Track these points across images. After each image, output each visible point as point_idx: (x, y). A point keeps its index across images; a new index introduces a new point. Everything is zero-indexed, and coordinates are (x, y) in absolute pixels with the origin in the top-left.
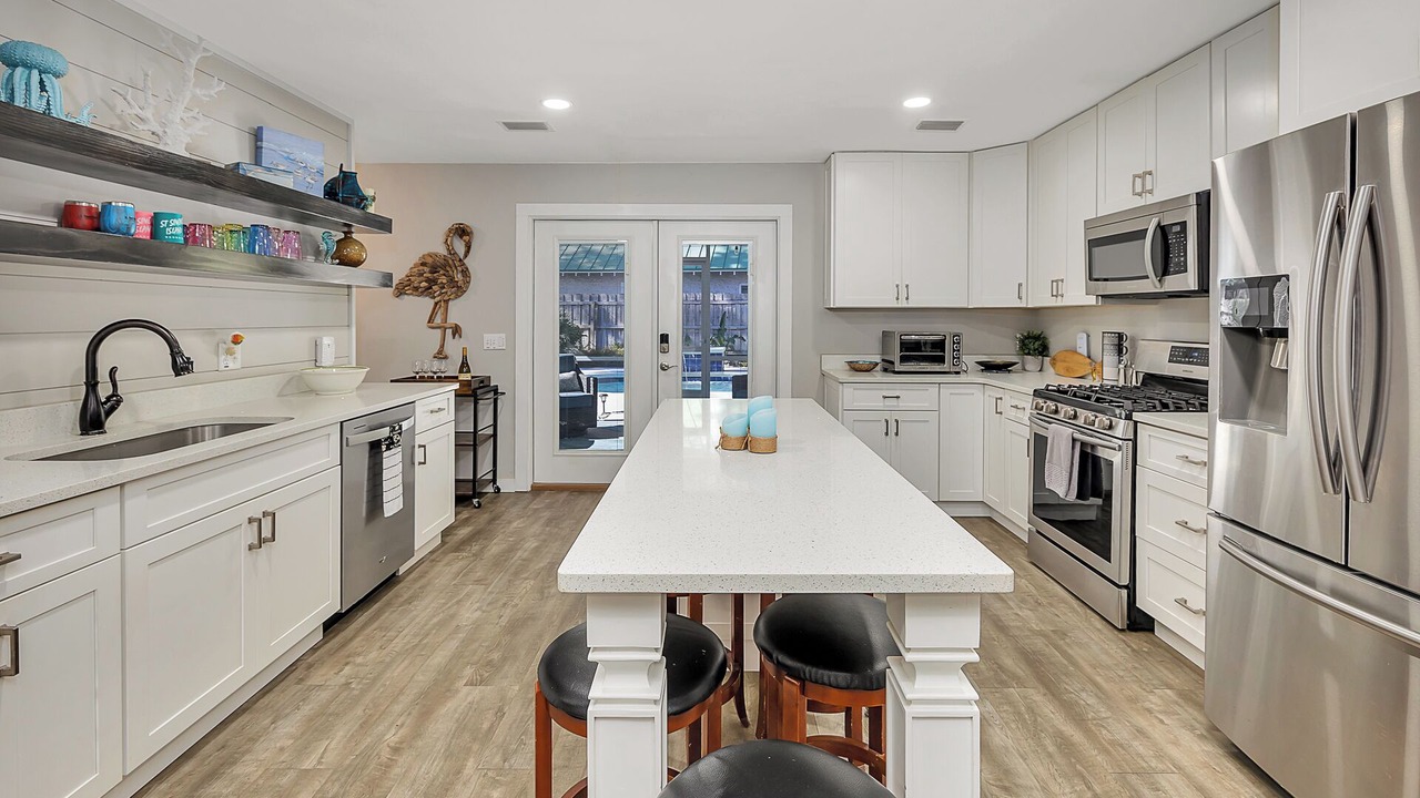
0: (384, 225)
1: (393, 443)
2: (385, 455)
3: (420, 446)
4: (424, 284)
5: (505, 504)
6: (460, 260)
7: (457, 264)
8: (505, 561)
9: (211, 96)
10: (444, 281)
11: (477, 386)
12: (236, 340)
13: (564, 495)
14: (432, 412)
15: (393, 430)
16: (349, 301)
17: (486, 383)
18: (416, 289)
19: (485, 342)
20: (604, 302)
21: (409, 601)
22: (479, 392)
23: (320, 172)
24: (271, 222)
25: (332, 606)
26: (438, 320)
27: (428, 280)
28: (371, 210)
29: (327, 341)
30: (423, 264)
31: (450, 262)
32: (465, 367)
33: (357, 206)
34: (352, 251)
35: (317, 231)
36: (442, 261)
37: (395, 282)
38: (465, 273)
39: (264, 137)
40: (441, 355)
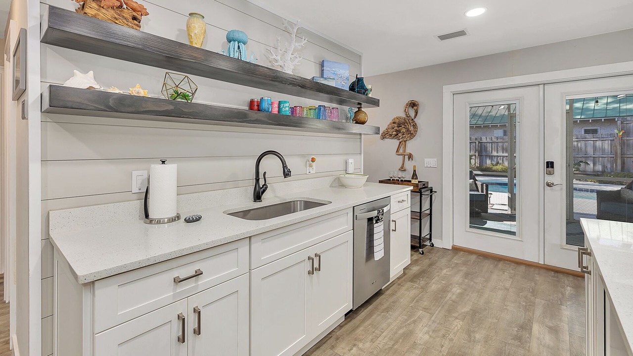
0: (375, 103)
1: (379, 220)
2: (375, 225)
3: (393, 221)
4: (394, 133)
5: (437, 255)
6: (412, 119)
7: (411, 121)
8: (441, 298)
9: (302, 46)
10: (404, 131)
11: (421, 187)
12: (313, 160)
13: (474, 257)
14: (399, 202)
15: (379, 212)
16: (361, 142)
17: (426, 186)
18: (391, 135)
19: (425, 163)
20: (484, 140)
21: (387, 310)
22: (423, 190)
23: (347, 79)
24: (326, 104)
25: (348, 306)
26: (401, 151)
27: (396, 131)
28: (370, 95)
29: (351, 161)
30: (394, 123)
31: (407, 121)
32: (415, 176)
33: (364, 93)
34: (361, 117)
35: (346, 108)
36: (403, 121)
37: (381, 132)
38: (415, 126)
39: (325, 65)
40: (402, 169)
